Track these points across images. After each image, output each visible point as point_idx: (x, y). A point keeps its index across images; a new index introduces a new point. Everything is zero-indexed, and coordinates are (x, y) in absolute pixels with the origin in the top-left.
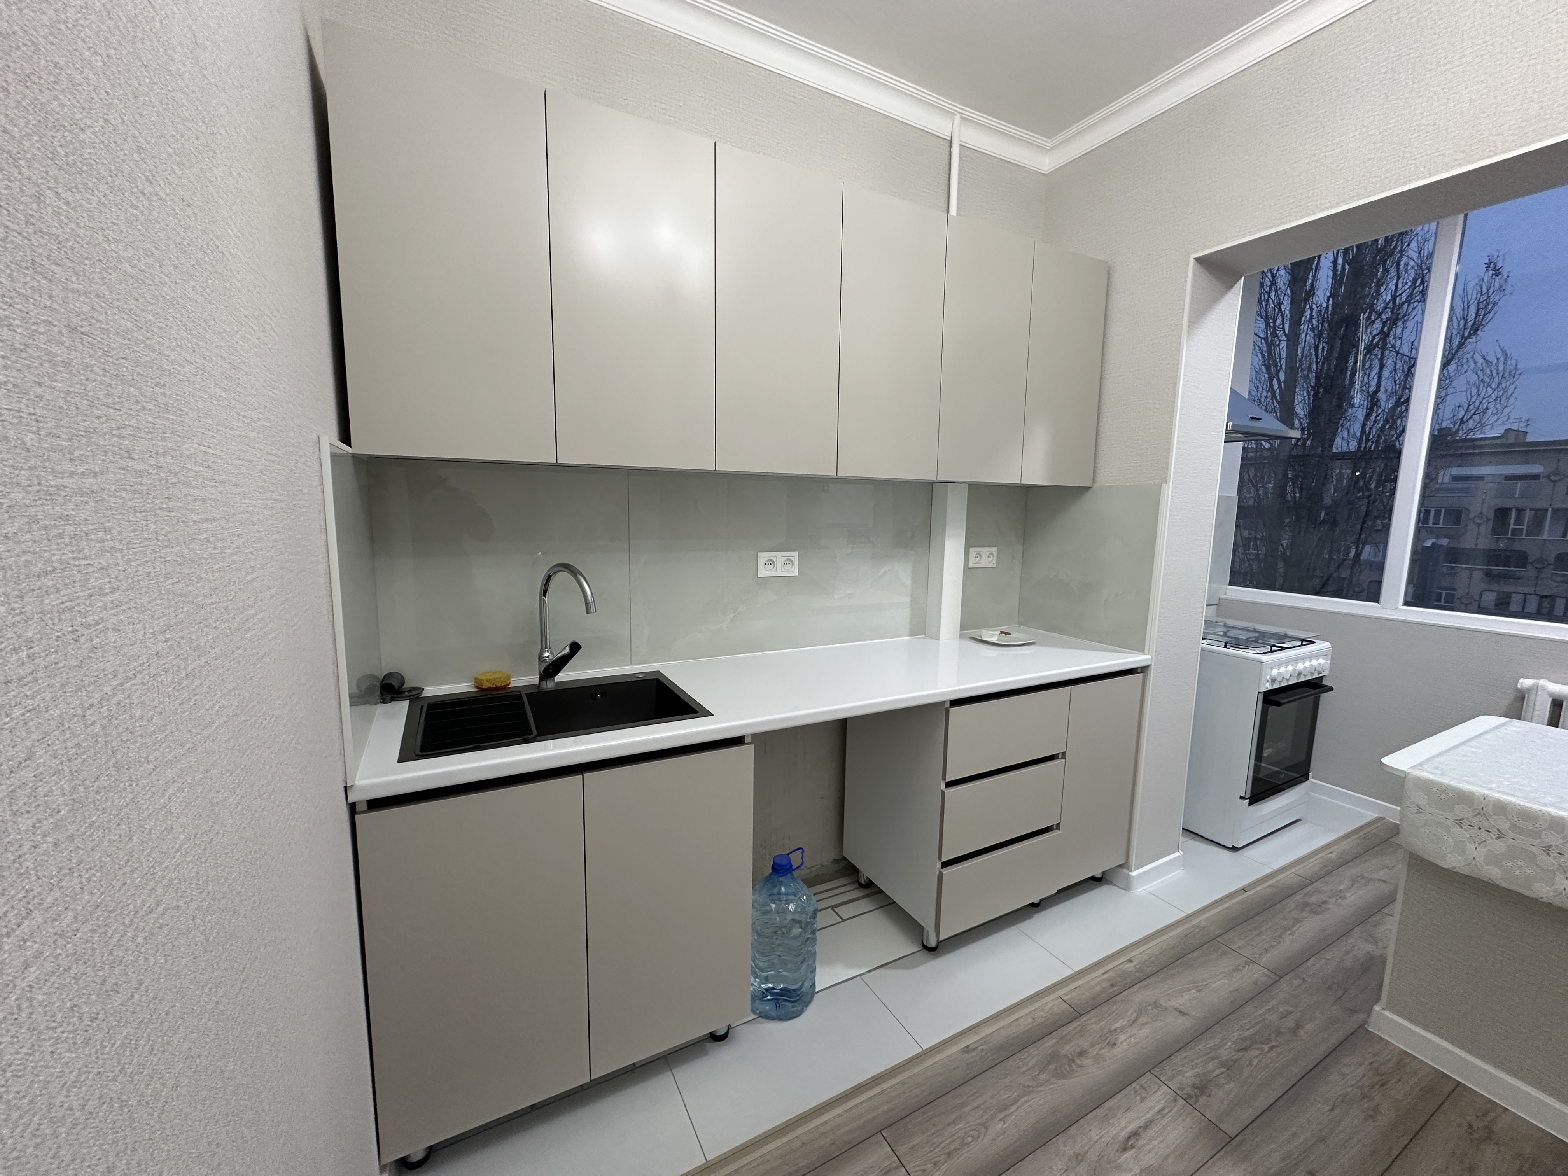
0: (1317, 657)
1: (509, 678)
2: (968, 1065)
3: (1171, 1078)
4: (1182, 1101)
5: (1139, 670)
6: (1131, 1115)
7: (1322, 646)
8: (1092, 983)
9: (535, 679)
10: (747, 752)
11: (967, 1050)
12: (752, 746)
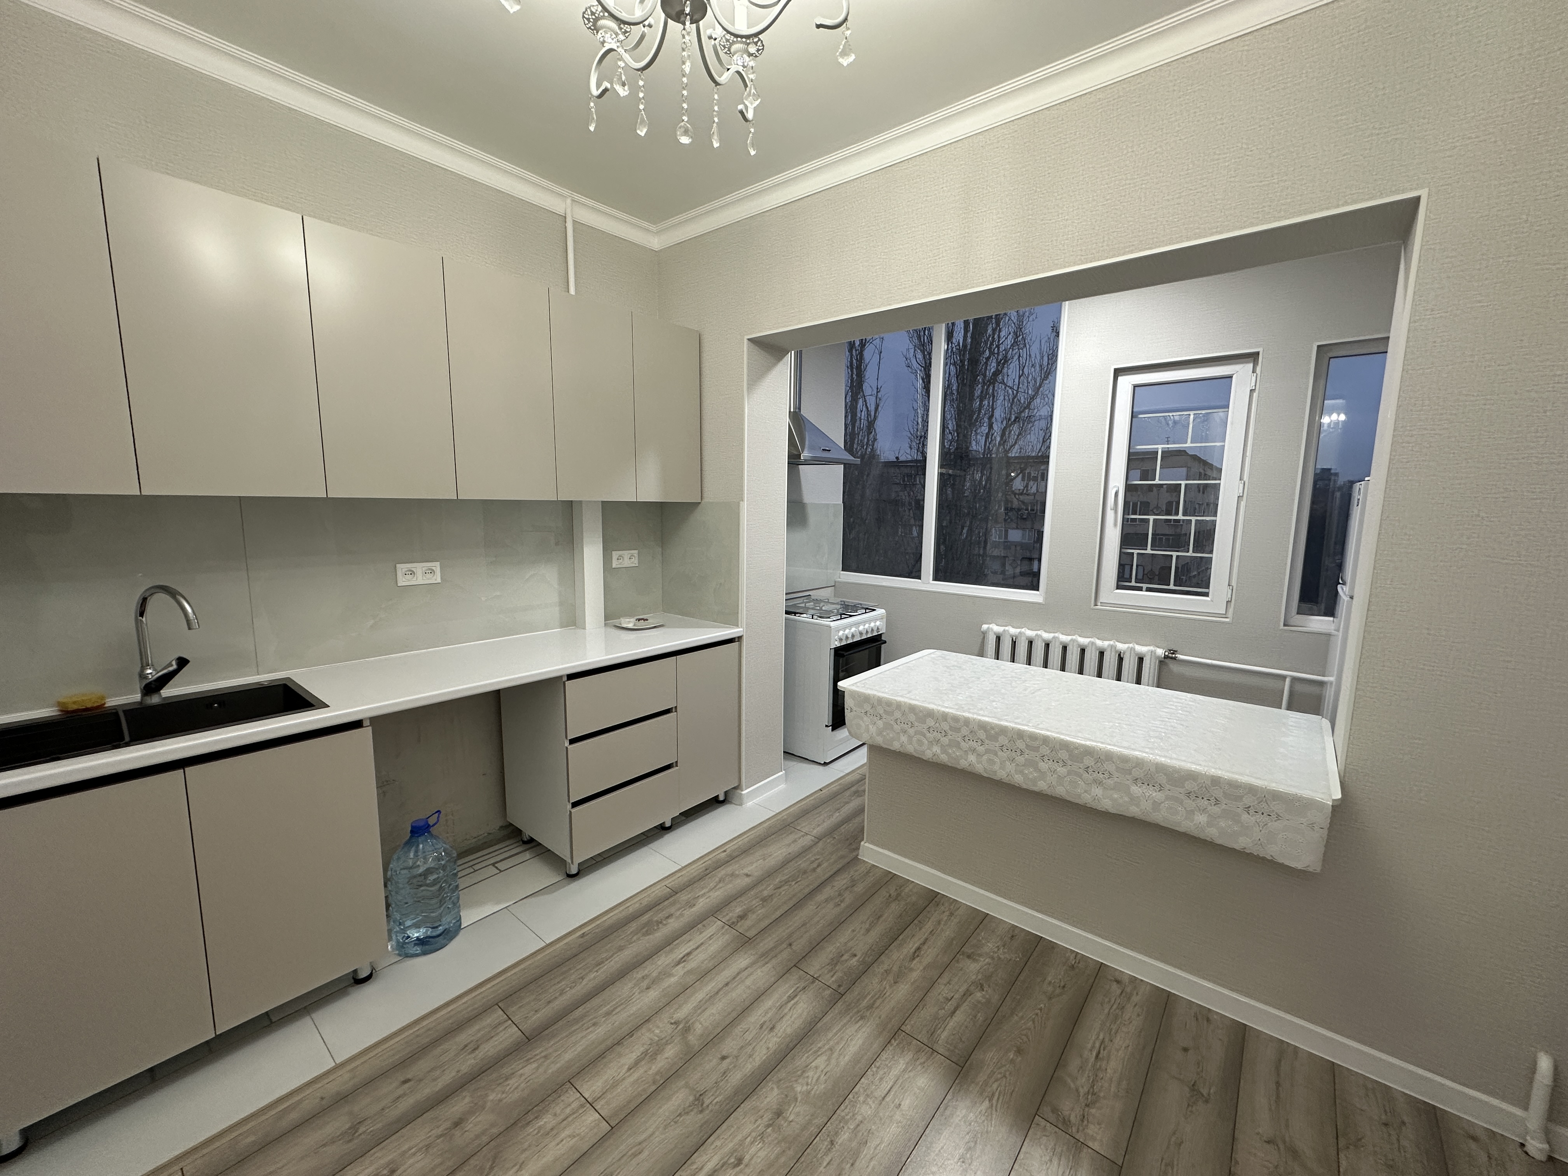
0: (875, 620)
1: (103, 698)
2: (580, 945)
3: (724, 916)
4: (727, 927)
5: (736, 640)
6: (691, 943)
7: (880, 612)
8: (692, 871)
9: (137, 697)
10: (366, 732)
11: (583, 935)
12: (370, 728)
